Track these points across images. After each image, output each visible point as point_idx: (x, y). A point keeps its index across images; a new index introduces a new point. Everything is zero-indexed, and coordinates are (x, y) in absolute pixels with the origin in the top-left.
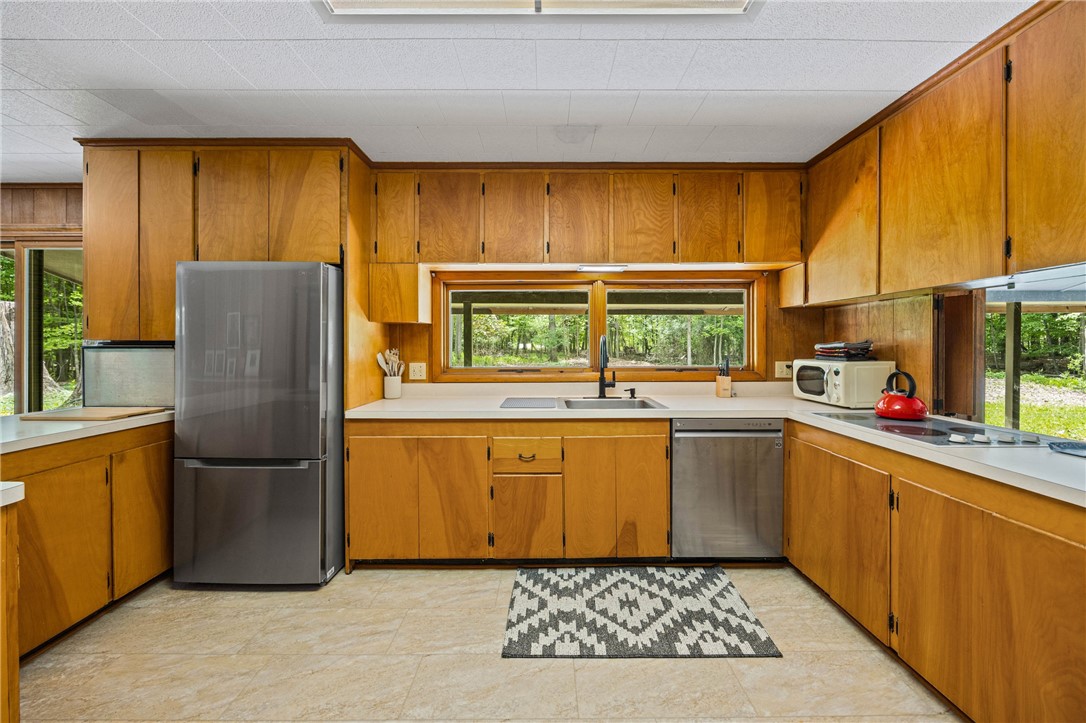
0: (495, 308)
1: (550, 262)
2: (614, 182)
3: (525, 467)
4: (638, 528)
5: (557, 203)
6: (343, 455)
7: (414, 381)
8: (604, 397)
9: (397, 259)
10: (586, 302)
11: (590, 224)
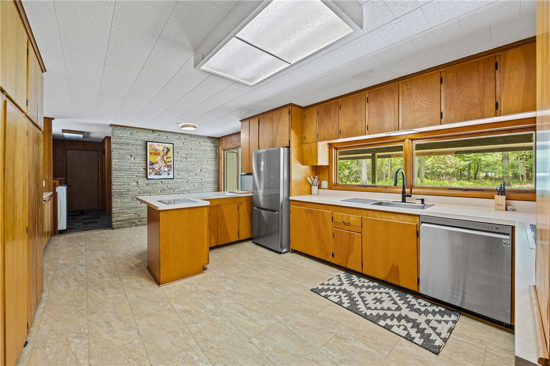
0: (393, 154)
1: (368, 134)
2: (402, 87)
3: (346, 228)
4: (400, 270)
5: (372, 105)
6: (289, 212)
7: (323, 189)
8: (405, 202)
9: (311, 141)
10: (402, 151)
11: (388, 112)
